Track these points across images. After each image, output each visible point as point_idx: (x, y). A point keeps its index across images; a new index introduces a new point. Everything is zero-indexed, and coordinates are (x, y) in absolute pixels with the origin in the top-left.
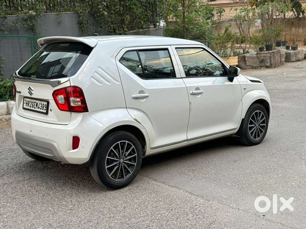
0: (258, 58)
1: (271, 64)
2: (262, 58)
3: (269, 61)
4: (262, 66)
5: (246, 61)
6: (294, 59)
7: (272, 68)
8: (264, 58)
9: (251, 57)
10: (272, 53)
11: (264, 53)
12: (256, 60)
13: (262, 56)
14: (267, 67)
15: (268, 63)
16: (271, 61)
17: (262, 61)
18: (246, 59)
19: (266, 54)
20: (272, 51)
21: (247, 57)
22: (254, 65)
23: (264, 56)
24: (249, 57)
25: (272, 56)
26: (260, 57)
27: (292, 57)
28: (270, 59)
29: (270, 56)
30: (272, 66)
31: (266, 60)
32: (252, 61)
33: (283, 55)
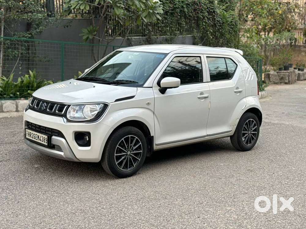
0: (279, 76)
1: (289, 81)
2: (282, 76)
3: (287, 78)
4: (281, 82)
5: (270, 77)
6: (302, 78)
7: (290, 84)
8: (284, 76)
9: (274, 75)
10: (290, 73)
11: (283, 72)
12: (277, 78)
13: (282, 74)
14: (286, 83)
15: (286, 80)
16: (289, 78)
17: (282, 78)
18: (270, 76)
19: (286, 73)
20: (290, 71)
21: (271, 74)
22: (276, 81)
23: (284, 75)
24: (272, 74)
25: (290, 75)
26: (280, 75)
27: (301, 77)
28: (289, 77)
29: (289, 75)
30: (290, 83)
31: (285, 78)
32: (274, 78)
33: (297, 74)
